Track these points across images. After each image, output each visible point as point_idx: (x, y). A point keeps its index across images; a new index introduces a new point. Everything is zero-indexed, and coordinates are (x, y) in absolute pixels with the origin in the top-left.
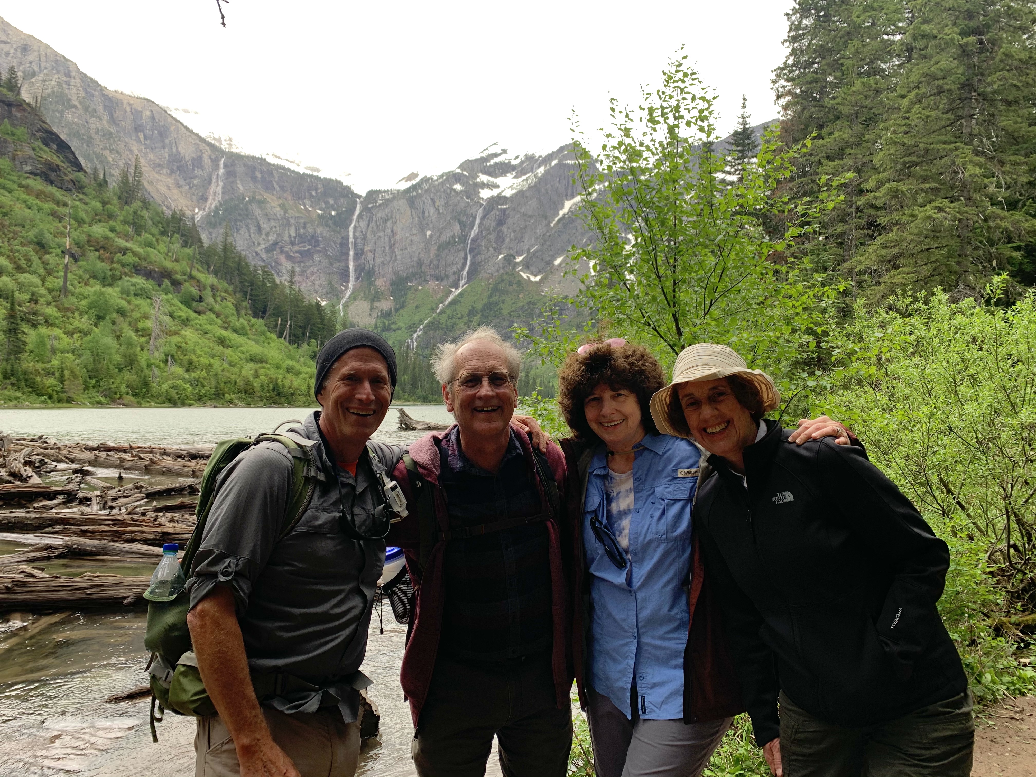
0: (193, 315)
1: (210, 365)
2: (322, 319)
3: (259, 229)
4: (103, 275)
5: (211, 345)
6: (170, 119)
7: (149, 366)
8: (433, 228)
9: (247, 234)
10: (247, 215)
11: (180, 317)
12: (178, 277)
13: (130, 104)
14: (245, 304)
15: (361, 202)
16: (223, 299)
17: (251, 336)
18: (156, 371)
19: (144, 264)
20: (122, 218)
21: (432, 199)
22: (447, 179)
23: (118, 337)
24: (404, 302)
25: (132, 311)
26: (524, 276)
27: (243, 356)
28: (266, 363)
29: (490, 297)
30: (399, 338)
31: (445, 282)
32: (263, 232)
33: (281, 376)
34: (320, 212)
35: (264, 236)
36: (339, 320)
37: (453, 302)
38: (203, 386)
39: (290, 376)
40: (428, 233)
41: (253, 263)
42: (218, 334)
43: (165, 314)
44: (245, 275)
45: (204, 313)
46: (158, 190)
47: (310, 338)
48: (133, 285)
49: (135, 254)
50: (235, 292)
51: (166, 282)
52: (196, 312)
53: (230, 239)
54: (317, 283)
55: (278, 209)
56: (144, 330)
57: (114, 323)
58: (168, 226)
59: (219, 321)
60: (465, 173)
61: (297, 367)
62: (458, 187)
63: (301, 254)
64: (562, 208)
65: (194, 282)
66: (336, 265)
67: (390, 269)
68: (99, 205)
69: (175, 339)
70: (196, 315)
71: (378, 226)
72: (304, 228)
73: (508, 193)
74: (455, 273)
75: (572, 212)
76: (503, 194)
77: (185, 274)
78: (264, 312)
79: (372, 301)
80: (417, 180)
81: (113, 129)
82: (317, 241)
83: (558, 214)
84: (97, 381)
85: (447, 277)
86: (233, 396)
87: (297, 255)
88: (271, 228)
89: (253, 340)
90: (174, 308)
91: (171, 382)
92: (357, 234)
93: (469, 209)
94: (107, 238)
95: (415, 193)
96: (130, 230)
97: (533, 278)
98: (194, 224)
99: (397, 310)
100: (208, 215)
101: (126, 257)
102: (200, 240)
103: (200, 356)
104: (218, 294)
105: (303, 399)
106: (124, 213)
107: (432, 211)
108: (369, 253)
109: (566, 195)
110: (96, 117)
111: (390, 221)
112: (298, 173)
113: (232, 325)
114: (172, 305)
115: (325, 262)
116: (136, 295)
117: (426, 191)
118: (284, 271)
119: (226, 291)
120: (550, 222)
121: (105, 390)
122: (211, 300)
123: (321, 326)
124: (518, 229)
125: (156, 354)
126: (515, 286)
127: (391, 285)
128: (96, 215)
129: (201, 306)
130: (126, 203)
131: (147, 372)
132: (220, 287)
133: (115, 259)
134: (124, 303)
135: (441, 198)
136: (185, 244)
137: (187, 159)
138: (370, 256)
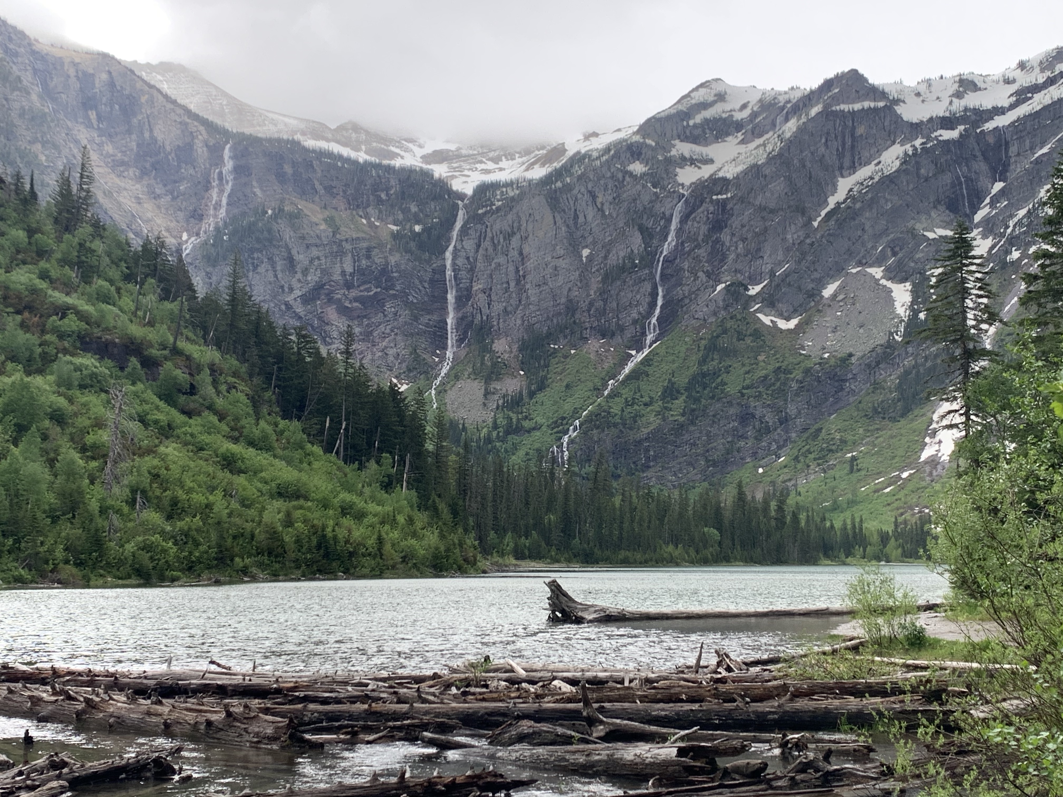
0: (180, 418)
1: (207, 506)
2: (400, 413)
3: (291, 263)
4: (27, 354)
5: (211, 469)
6: (139, 85)
7: (103, 511)
8: (594, 243)
9: (270, 274)
10: (270, 241)
11: (156, 422)
12: (154, 352)
13: (75, 65)
14: (268, 395)
15: (465, 206)
16: (231, 387)
17: (279, 452)
18: (115, 518)
19: (97, 332)
20: (59, 255)
21: (590, 192)
22: (617, 156)
23: (51, 462)
24: (545, 378)
25: (76, 415)
26: (766, 320)
27: (265, 488)
28: (306, 499)
29: (703, 361)
30: (537, 445)
31: (618, 339)
32: (298, 269)
33: (331, 523)
34: (395, 228)
35: (299, 275)
36: (431, 416)
37: (635, 375)
38: (197, 544)
39: (347, 522)
40: (586, 252)
41: (281, 322)
42: (222, 450)
43: (131, 418)
44: (267, 344)
45: (199, 414)
46: (119, 204)
47: (381, 450)
48: (78, 369)
49: (81, 316)
50: (251, 376)
51: (134, 362)
52: (183, 412)
53: (242, 283)
54: (391, 352)
55: (323, 227)
56: (95, 447)
57: (45, 437)
58: (136, 264)
59: (224, 428)
60: (649, 142)
61: (360, 503)
62: (638, 168)
63: (363, 303)
64: (834, 190)
65: (180, 361)
66: (425, 319)
67: (519, 322)
68: (21, 235)
69: (150, 462)
70: (183, 418)
71: (495, 246)
72: (368, 257)
73: (730, 172)
74: (635, 322)
75: (853, 198)
76: (721, 174)
77: (165, 349)
78: (301, 408)
79: (488, 380)
80: (564, 160)
81: (49, 107)
82: (390, 279)
83: (826, 203)
84: (17, 541)
85: (622, 329)
86: (247, 561)
87: (356, 304)
88: (312, 261)
89: (282, 458)
90: (146, 407)
91: (140, 539)
92: (460, 262)
93: (657, 206)
94: (34, 291)
95: (559, 184)
96: (72, 274)
97: (783, 325)
98: (180, 260)
99: (532, 394)
100: (206, 243)
101: (66, 321)
102: (190, 288)
103: (190, 491)
104: (222, 379)
105: (369, 562)
106: (63, 246)
107: (591, 213)
108: (481, 296)
109: (841, 168)
110: (19, 90)
111: (518, 236)
112: (356, 162)
113: (246, 432)
114: (144, 401)
115: (405, 315)
116: (82, 387)
117: (580, 178)
118: (335, 334)
119: (235, 374)
120: (810, 220)
121: (29, 556)
122: (210, 390)
123: (400, 429)
124: (749, 236)
125: (116, 490)
126: (748, 340)
127: (520, 350)
128: (18, 252)
129: (193, 402)
130: (67, 229)
131: (100, 522)
132: (225, 366)
133: (48, 326)
134: (62, 402)
135: (606, 189)
136: (166, 296)
137: (168, 148)
138: (481, 299)
